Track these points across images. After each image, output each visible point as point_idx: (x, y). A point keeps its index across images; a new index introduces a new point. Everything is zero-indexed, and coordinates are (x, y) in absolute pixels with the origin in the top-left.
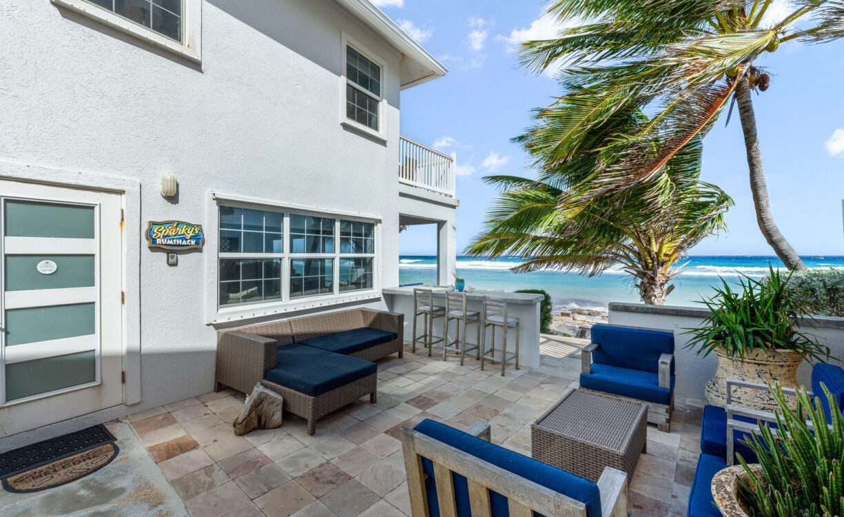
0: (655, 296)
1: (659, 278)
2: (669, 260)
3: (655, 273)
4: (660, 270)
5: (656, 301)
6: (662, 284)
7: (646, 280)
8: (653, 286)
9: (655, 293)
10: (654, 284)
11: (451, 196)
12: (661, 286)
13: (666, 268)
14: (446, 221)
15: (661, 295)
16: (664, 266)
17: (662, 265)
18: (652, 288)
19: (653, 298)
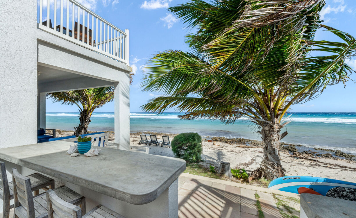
0: (274, 140)
1: (276, 127)
2: (282, 114)
3: (273, 123)
4: (276, 120)
5: (275, 144)
6: (278, 131)
7: (267, 128)
8: (272, 133)
9: (274, 138)
10: (273, 131)
11: (125, 64)
12: (277, 132)
13: (280, 119)
14: (119, 82)
15: (277, 139)
16: (279, 117)
17: (277, 117)
18: (272, 134)
19: (272, 142)
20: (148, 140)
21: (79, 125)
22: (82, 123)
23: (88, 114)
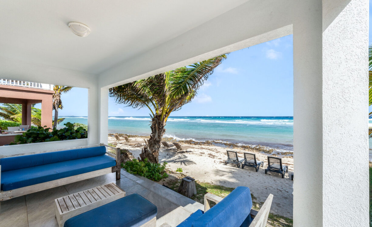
20: (240, 159)
21: (151, 136)
22: (154, 134)
23: (162, 120)
